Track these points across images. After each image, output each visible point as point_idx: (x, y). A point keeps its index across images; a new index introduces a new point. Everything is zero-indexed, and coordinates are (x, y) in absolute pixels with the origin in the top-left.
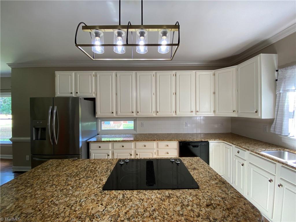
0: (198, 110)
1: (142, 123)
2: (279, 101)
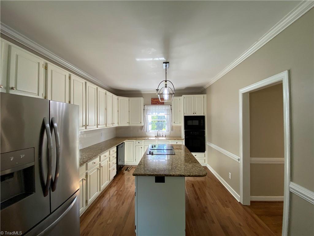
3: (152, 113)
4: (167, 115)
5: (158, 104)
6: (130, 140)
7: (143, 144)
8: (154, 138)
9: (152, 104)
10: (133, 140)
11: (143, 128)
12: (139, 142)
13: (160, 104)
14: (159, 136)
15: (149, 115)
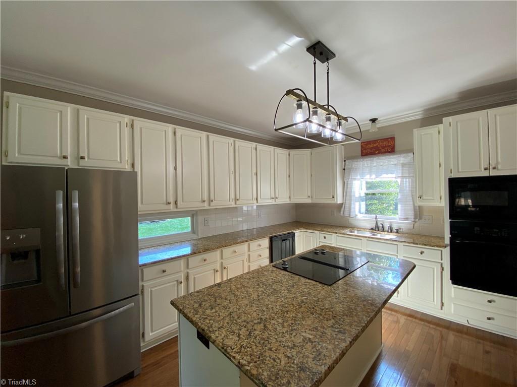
0: (277, 196)
1: (206, 219)
2: (347, 187)
3: (362, 175)
4: (403, 177)
5: (379, 153)
6: (309, 229)
7: (333, 241)
8: (368, 234)
9: (362, 155)
10: (313, 230)
11: (343, 209)
12: (325, 235)
13: (382, 153)
14: (380, 228)
15: (355, 179)
